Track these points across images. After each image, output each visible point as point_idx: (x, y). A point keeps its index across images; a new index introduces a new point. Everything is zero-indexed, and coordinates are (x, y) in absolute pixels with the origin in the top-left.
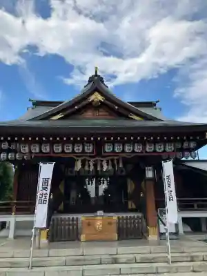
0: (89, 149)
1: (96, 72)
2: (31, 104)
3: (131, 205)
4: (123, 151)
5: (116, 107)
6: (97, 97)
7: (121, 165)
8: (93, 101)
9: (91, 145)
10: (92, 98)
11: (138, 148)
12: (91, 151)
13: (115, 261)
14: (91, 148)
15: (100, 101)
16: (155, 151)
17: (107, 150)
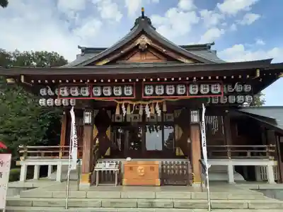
0: (129, 91)
1: (143, 13)
3: (179, 152)
4: (165, 94)
5: (164, 51)
6: (143, 41)
7: (165, 110)
8: (139, 44)
9: (130, 87)
10: (139, 41)
11: (181, 90)
12: (131, 94)
13: (152, 205)
14: (130, 91)
15: (147, 44)
16: (199, 93)
17: (147, 93)
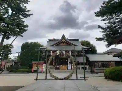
1: (63, 35)
2: (48, 40)
15: (64, 41)
